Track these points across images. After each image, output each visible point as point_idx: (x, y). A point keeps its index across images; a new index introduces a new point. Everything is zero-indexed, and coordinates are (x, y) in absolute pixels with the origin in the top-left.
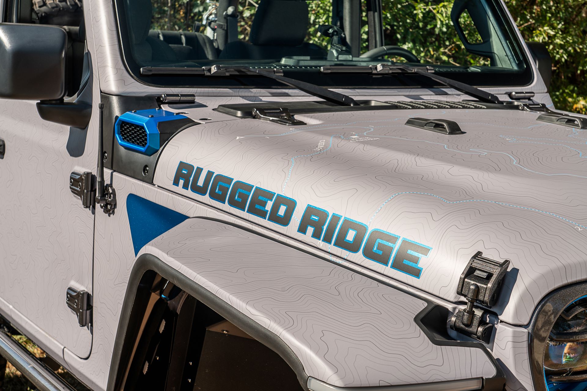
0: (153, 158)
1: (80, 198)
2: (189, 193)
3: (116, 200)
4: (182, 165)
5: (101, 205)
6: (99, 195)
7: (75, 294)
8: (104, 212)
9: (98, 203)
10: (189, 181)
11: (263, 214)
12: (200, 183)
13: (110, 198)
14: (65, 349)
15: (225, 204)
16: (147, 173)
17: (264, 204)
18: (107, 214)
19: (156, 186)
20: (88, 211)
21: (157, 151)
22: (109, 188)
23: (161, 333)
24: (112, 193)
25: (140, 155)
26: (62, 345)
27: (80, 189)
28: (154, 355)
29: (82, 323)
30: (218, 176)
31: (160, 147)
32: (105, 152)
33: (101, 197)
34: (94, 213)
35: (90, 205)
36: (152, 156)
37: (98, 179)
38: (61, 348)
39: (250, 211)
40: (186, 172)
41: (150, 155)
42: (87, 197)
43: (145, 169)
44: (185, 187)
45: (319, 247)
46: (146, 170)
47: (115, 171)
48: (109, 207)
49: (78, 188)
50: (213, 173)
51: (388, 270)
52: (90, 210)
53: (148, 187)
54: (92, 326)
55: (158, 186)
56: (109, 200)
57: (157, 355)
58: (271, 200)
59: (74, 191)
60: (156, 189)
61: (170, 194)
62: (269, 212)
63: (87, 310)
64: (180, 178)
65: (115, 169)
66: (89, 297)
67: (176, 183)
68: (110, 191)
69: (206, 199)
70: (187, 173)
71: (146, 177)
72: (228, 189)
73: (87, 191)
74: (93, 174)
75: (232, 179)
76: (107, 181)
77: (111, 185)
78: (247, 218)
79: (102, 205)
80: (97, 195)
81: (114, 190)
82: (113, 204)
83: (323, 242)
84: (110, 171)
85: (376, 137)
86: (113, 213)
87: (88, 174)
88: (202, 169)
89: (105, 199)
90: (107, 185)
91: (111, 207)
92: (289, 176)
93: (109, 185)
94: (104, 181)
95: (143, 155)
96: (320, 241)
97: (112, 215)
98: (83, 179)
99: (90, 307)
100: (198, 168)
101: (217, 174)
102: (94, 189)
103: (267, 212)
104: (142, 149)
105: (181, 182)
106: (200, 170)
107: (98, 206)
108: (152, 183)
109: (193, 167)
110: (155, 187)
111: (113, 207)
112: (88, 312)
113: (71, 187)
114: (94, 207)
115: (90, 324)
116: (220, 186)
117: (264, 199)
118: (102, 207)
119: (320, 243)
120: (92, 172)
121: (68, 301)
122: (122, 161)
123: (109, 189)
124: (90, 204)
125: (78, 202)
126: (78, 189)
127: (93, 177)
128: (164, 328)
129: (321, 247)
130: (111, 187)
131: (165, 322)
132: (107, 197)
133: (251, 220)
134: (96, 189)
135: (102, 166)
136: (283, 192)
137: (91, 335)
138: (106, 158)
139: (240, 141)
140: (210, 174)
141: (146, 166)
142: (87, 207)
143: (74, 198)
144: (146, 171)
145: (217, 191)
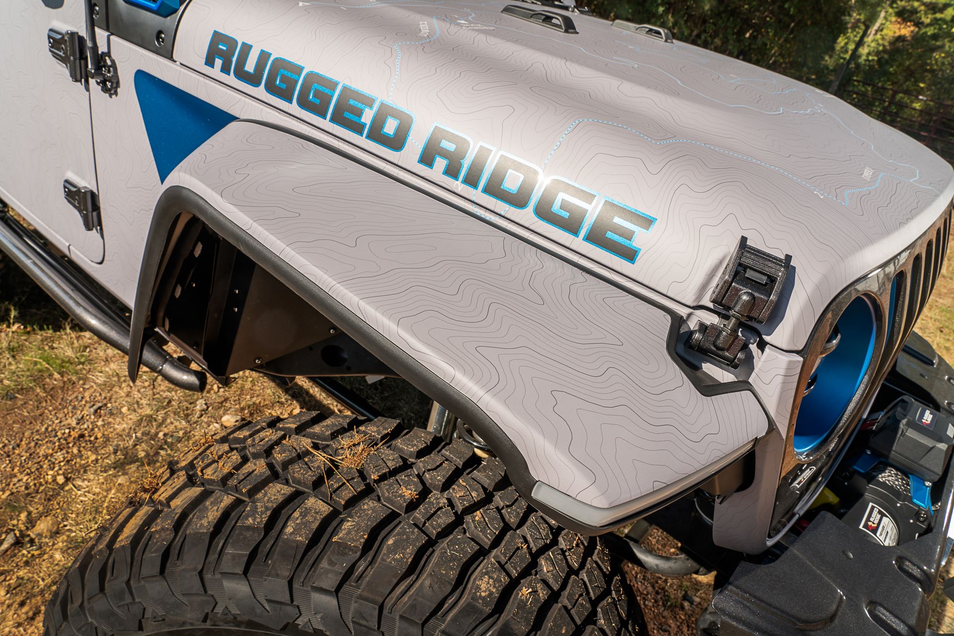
0: (170, 21)
1: (64, 65)
2: (231, 79)
3: (118, 76)
4: (218, 37)
5: (97, 81)
6: (93, 67)
7: (74, 189)
8: (102, 90)
9: (92, 78)
10: (231, 62)
11: (358, 128)
12: (250, 67)
13: (109, 72)
14: (71, 247)
15: (291, 103)
16: (163, 42)
17: (359, 113)
18: (107, 95)
19: (178, 63)
20: (80, 87)
21: (175, 11)
22: (107, 58)
23: (197, 256)
24: (111, 66)
25: (149, 14)
26: (67, 241)
27: (64, 53)
28: (189, 279)
29: (88, 227)
30: (277, 60)
31: (180, 5)
32: (95, 5)
33: (95, 70)
34: (88, 89)
35: (81, 78)
36: (169, 18)
37: (89, 44)
38: (65, 245)
39: (335, 119)
40: (225, 48)
41: (166, 16)
42: (75, 67)
43: (158, 37)
44: (225, 69)
45: (456, 191)
46: (161, 38)
47: (112, 34)
48: (109, 84)
49: (60, 51)
50: (269, 55)
51: (578, 243)
52: (82, 84)
53: (165, 64)
54: (101, 229)
55: (181, 64)
56: (108, 75)
57: (192, 281)
58: (371, 106)
59: (55, 55)
60: (179, 68)
61: (201, 79)
62: (368, 127)
63: (93, 210)
64: (216, 56)
65: (112, 32)
66: (94, 197)
67: (210, 62)
68: (109, 62)
69: (260, 91)
70: (228, 49)
71: (161, 48)
72: (296, 82)
73: (75, 59)
74: (81, 34)
75: (301, 69)
76: (102, 48)
77: (108, 54)
78: (330, 131)
79: (99, 81)
80: (90, 66)
81: (113, 61)
82: (115, 81)
83: (463, 185)
84: (106, 34)
85: (491, 26)
86: (116, 93)
87: (73, 35)
88: (250, 47)
89: (102, 74)
90: (103, 53)
91: (112, 86)
92: (397, 73)
93: (106, 53)
94: (98, 47)
95: (154, 15)
96: (459, 183)
97: (114, 96)
98: (66, 40)
99: (96, 208)
100: (244, 44)
101: (276, 57)
102: (84, 57)
103: (363, 126)
104: (153, 5)
105: (218, 62)
106: (247, 48)
107: (92, 82)
108: (171, 58)
109: (236, 42)
110: (177, 65)
111: (115, 85)
112: (95, 214)
113: (52, 49)
114: (87, 82)
115: (99, 228)
116: (283, 76)
117: (359, 105)
118: (98, 83)
119: (458, 185)
120: (78, 31)
121: (67, 195)
122: (122, 20)
123: (106, 60)
124: (80, 75)
125: (63, 71)
126: (61, 54)
127: (81, 39)
128: (201, 252)
129: (459, 191)
130: (110, 57)
131: (201, 246)
132: (105, 71)
133: (338, 134)
134: (87, 57)
135: (92, 24)
136: (391, 98)
137: (102, 240)
138: (98, 14)
139: (305, 9)
140: (264, 56)
141: (160, 32)
142: (76, 81)
143: (57, 65)
144: (161, 40)
145: (278, 83)
